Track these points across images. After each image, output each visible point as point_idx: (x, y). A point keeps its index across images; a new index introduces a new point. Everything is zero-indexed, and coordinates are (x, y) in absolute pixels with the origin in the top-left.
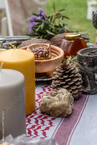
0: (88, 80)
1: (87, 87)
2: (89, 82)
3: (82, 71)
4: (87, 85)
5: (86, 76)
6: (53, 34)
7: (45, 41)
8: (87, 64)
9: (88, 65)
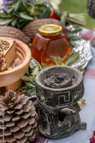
0: (47, 119)
1: (46, 128)
2: (48, 123)
3: (40, 106)
4: (46, 126)
5: (45, 114)
6: (31, 18)
7: (14, 31)
8: (46, 100)
9: (46, 102)
